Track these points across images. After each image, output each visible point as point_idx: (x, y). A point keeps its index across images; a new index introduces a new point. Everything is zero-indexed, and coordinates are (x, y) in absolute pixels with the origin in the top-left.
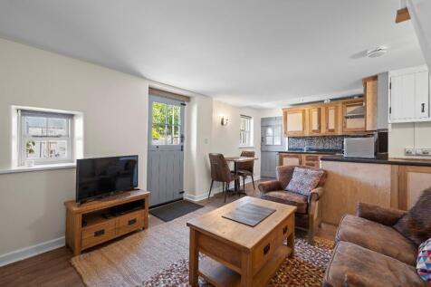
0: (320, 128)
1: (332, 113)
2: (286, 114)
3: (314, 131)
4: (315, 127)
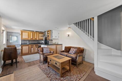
0: (33, 38)
1: (36, 34)
2: (22, 32)
3: (31, 39)
4: (32, 37)
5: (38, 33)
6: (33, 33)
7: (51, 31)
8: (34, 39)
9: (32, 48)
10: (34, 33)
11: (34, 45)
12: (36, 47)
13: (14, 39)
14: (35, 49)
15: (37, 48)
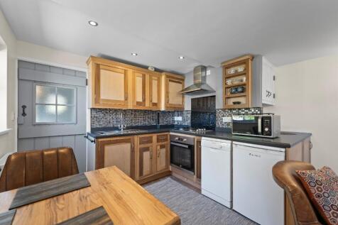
3: (138, 103)
4: (139, 98)
5: (163, 78)
6: (144, 77)
7: (253, 58)
8: (148, 105)
9: (147, 149)
10: (147, 77)
11: (155, 137)
12: (162, 147)
13: (57, 105)
14: (158, 155)
15: (164, 150)
